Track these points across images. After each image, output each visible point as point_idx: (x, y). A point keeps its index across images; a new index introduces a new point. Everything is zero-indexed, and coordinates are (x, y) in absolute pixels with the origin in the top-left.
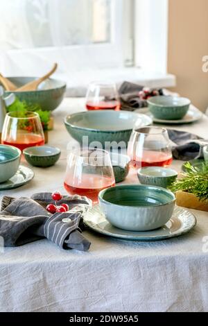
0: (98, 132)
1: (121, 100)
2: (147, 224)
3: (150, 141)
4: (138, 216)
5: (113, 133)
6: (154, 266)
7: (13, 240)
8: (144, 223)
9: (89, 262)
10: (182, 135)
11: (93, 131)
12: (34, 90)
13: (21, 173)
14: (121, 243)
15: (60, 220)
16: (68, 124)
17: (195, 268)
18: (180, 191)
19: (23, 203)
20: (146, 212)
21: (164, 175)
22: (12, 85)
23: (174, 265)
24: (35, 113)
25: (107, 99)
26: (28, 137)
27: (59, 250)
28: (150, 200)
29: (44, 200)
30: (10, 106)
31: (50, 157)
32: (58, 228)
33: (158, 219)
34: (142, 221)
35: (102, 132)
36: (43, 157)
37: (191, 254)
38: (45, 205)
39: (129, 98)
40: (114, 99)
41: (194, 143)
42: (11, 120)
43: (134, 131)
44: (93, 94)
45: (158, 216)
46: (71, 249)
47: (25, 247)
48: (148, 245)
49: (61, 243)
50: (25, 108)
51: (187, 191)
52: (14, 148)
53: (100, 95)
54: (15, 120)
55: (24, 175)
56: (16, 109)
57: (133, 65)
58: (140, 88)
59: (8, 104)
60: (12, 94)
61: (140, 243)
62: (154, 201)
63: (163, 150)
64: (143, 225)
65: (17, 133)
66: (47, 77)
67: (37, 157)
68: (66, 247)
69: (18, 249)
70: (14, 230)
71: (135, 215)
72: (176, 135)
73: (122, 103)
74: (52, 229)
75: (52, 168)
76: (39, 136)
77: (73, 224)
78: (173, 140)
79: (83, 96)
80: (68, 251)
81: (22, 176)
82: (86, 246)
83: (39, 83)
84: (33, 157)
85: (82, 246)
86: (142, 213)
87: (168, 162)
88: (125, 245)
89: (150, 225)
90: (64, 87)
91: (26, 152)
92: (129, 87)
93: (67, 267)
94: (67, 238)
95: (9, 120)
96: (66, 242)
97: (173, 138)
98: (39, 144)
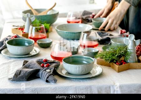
0: (69, 33)
1: (82, 19)
2: (82, 72)
3: (91, 37)
4: (78, 69)
5: (75, 33)
6: (83, 89)
7: (26, 78)
8: (80, 72)
9: (56, 88)
10: (104, 34)
11: (67, 33)
12: (45, 14)
13: (35, 50)
14: (70, 80)
15: (45, 70)
16: (57, 29)
17: (100, 90)
18: (98, 58)
19: (31, 63)
20: (81, 67)
21: (94, 51)
22: (36, 12)
23: (91, 89)
24: (42, 25)
25: (76, 18)
26: (41, 35)
27: (45, 82)
28: (84, 62)
29: (40, 62)
30: (33, 22)
31: (48, 43)
32: (44, 74)
33: (86, 70)
34: (79, 71)
35: (70, 33)
36: (44, 44)
37: (98, 84)
38: (40, 64)
39: (86, 18)
40: (79, 18)
41: (108, 38)
42: (32, 28)
43: (82, 33)
44: (70, 16)
45: (86, 68)
46: (49, 82)
47: (31, 81)
48: (81, 81)
49: (45, 80)
50: (39, 22)
51: (101, 58)
52: (32, 40)
53: (73, 16)
54: (34, 28)
55: (36, 51)
56: (36, 23)
57: (93, 3)
58: (91, 13)
59: (32, 21)
60: (34, 17)
61: (78, 80)
62: (86, 62)
63: (94, 41)
64: (80, 73)
65: (35, 33)
66: (51, 9)
67: (42, 44)
68: (47, 81)
69: (28, 82)
70: (27, 74)
71: (76, 68)
72: (102, 34)
73: (83, 20)
74: (42, 74)
75: (48, 48)
76: (44, 34)
77: (50, 72)
78: (101, 36)
79: (66, 17)
80: (48, 83)
81: (35, 51)
82: (55, 81)
83: (48, 12)
84: (41, 44)
85: (54, 81)
86: (79, 67)
87: (96, 46)
88: (72, 81)
89: (83, 72)
90: (58, 13)
91: (38, 41)
92: (86, 12)
93: (47, 90)
94: (48, 78)
95: (31, 28)
96: (47, 79)
97: (101, 35)
98: (44, 38)
